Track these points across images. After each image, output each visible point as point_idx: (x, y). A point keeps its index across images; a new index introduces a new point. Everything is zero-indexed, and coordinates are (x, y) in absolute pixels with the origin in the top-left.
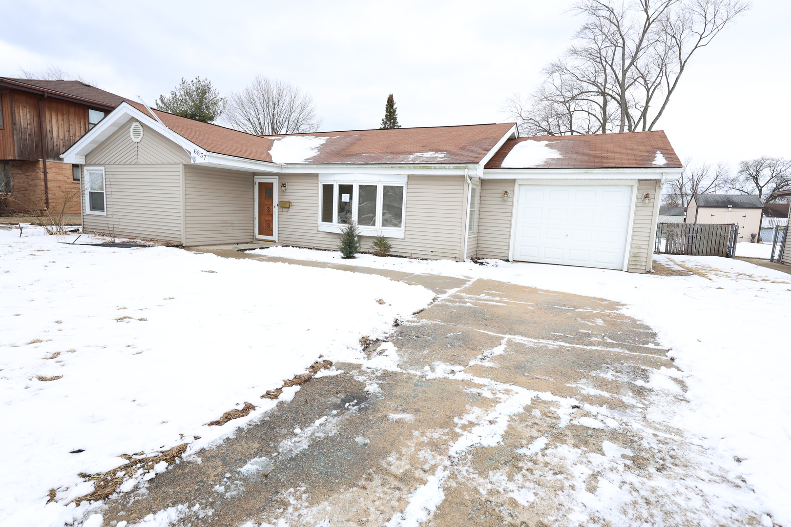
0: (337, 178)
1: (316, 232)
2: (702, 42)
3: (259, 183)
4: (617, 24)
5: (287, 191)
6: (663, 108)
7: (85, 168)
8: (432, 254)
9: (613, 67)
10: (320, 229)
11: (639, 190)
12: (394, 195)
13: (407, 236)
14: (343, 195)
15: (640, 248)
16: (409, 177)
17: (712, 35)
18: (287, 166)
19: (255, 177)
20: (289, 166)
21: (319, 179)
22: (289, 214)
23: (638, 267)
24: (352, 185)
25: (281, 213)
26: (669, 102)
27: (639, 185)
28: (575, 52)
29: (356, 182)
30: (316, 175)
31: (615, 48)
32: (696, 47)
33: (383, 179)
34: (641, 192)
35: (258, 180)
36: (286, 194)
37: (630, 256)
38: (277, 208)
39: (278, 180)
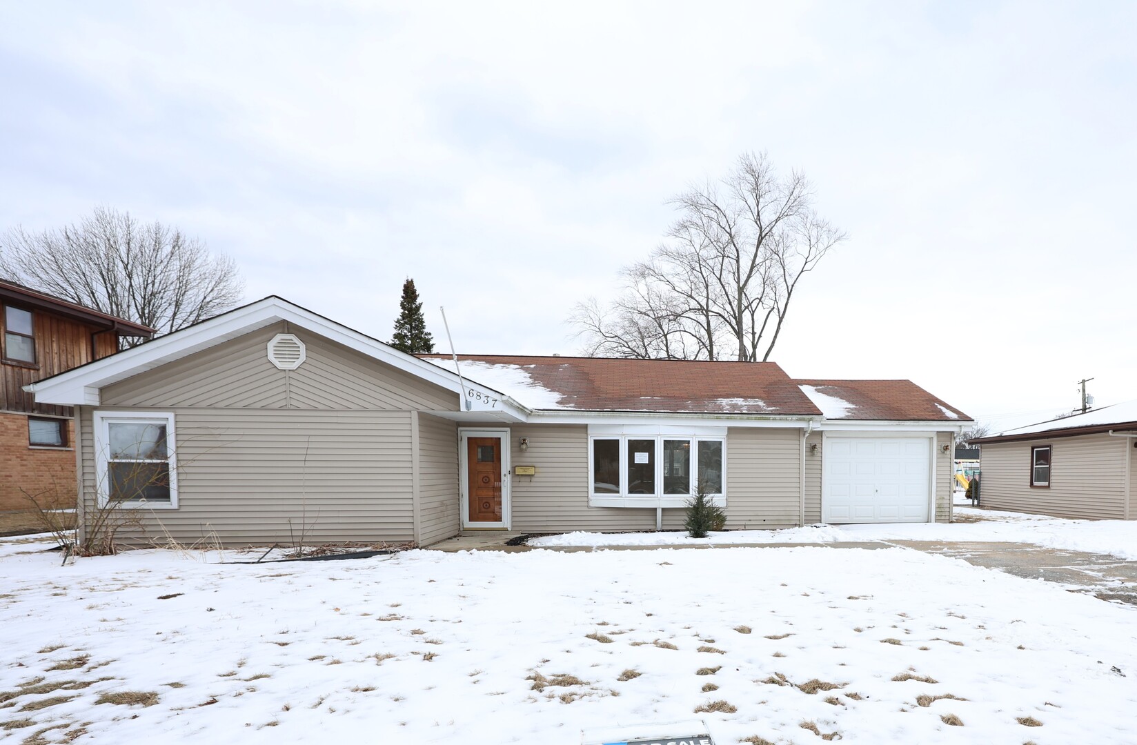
0: (626, 430)
1: (586, 509)
2: (808, 267)
3: (469, 439)
4: (728, 231)
5: (529, 450)
6: (775, 337)
7: (97, 415)
8: (765, 523)
9: (722, 280)
10: (592, 504)
11: (938, 441)
12: (710, 453)
13: (730, 504)
14: (637, 454)
15: (943, 498)
16: (731, 431)
17: (815, 260)
18: (541, 413)
19: (460, 429)
20: (546, 413)
21: (589, 432)
22: (532, 484)
23: (943, 518)
24: (654, 441)
25: (516, 484)
26: (780, 331)
27: (938, 437)
28: (666, 253)
29: (659, 437)
30: (585, 427)
31: (723, 259)
32: (802, 271)
33: (698, 432)
34: (940, 443)
35: (466, 434)
36: (527, 454)
37: (937, 508)
38: (509, 476)
39: (509, 433)
